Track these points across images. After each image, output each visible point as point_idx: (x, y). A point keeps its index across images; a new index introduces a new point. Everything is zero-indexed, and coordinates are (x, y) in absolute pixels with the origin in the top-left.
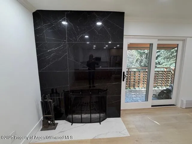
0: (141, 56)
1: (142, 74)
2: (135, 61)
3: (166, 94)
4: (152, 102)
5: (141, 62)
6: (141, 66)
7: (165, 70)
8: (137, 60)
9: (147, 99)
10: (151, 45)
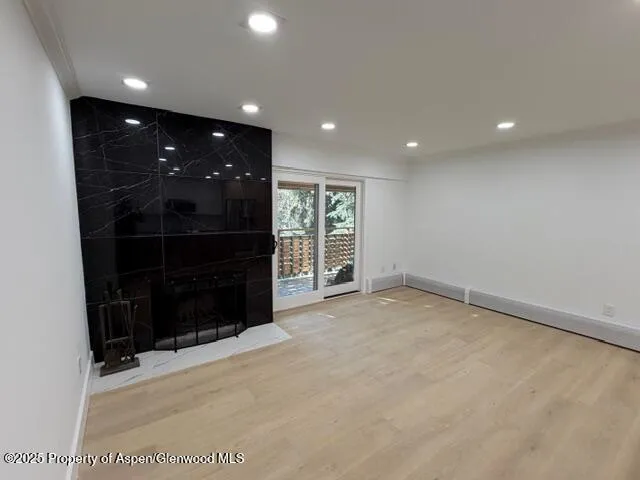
0: (303, 200)
1: (306, 242)
2: (289, 212)
3: (346, 275)
4: (324, 290)
5: (303, 216)
6: (303, 225)
7: (347, 232)
8: (293, 211)
9: (316, 287)
10: (316, 186)
